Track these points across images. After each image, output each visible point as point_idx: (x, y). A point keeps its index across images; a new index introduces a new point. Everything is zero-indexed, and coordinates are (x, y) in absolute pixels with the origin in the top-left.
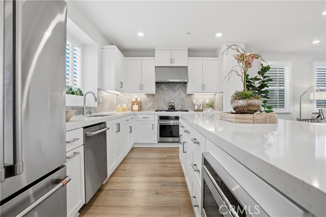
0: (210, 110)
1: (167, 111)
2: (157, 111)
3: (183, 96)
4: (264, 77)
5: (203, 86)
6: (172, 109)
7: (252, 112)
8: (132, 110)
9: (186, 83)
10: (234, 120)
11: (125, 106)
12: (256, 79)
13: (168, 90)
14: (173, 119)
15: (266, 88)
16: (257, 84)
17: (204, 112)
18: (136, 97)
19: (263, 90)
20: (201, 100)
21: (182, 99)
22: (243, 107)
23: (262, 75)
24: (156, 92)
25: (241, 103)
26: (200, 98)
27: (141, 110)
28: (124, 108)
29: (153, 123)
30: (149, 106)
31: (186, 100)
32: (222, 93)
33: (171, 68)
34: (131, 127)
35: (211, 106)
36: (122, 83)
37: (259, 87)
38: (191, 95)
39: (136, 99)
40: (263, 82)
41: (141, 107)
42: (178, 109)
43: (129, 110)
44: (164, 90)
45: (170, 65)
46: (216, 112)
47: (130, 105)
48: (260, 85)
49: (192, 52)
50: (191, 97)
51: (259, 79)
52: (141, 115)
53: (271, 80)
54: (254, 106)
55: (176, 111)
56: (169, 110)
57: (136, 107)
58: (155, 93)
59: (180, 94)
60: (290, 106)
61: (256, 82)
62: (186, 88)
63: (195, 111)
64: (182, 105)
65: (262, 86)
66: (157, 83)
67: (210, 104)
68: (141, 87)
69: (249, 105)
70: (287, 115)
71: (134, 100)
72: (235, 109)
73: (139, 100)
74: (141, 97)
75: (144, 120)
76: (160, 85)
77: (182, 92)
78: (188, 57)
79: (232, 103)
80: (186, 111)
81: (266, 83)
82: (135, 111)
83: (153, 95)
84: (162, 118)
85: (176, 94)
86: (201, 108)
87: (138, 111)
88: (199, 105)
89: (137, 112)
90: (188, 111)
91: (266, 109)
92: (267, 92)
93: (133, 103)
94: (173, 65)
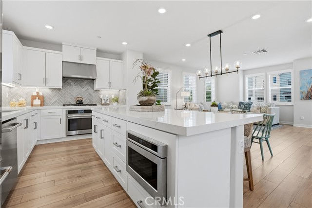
0: (115, 104)
1: (74, 105)
2: (64, 105)
3: (91, 91)
4: (155, 80)
5: (110, 83)
6: (80, 103)
7: (151, 104)
8: (32, 105)
9: (93, 80)
10: (141, 110)
11: (22, 100)
12: (150, 80)
13: (75, 85)
14: (83, 113)
15: (156, 88)
16: (151, 84)
17: (110, 106)
18: (37, 91)
19: (154, 89)
20: (107, 95)
21: (90, 94)
22: (145, 101)
23: (154, 78)
24: (63, 87)
25: (144, 98)
26: (106, 93)
27: (44, 105)
28: (21, 102)
29: (61, 117)
30: (54, 101)
31: (94, 95)
32: (126, 90)
33: (79, 65)
34: (36, 123)
35: (117, 101)
36: (20, 75)
37: (151, 86)
38: (98, 90)
39: (38, 93)
40: (155, 83)
41: (44, 101)
42: (86, 103)
43: (27, 105)
44: (71, 85)
45: (79, 62)
46: (121, 106)
47: (30, 99)
48: (152, 85)
49: (100, 53)
50: (98, 92)
51: (152, 81)
52: (45, 110)
53: (160, 82)
54: (152, 100)
55: (85, 105)
56: (77, 104)
57: (37, 102)
58: (61, 88)
59: (88, 89)
60: (170, 101)
61: (150, 83)
62: (93, 84)
63: (102, 105)
64: (89, 100)
65: (154, 86)
66: (64, 78)
67: (116, 99)
68: (45, 81)
69: (149, 100)
70: (169, 107)
71: (35, 94)
72: (140, 102)
73: (41, 94)
74: (44, 91)
75: (50, 114)
76: (67, 80)
77: (89, 88)
78: (97, 56)
79: (138, 98)
80: (93, 105)
81: (157, 83)
82: (36, 106)
83: (59, 89)
84: (70, 112)
85: (84, 90)
86: (108, 102)
87: (41, 105)
88: (106, 99)
89: (40, 107)
90: (96, 105)
91: (157, 103)
92: (157, 90)
93: (34, 98)
94: (82, 62)
